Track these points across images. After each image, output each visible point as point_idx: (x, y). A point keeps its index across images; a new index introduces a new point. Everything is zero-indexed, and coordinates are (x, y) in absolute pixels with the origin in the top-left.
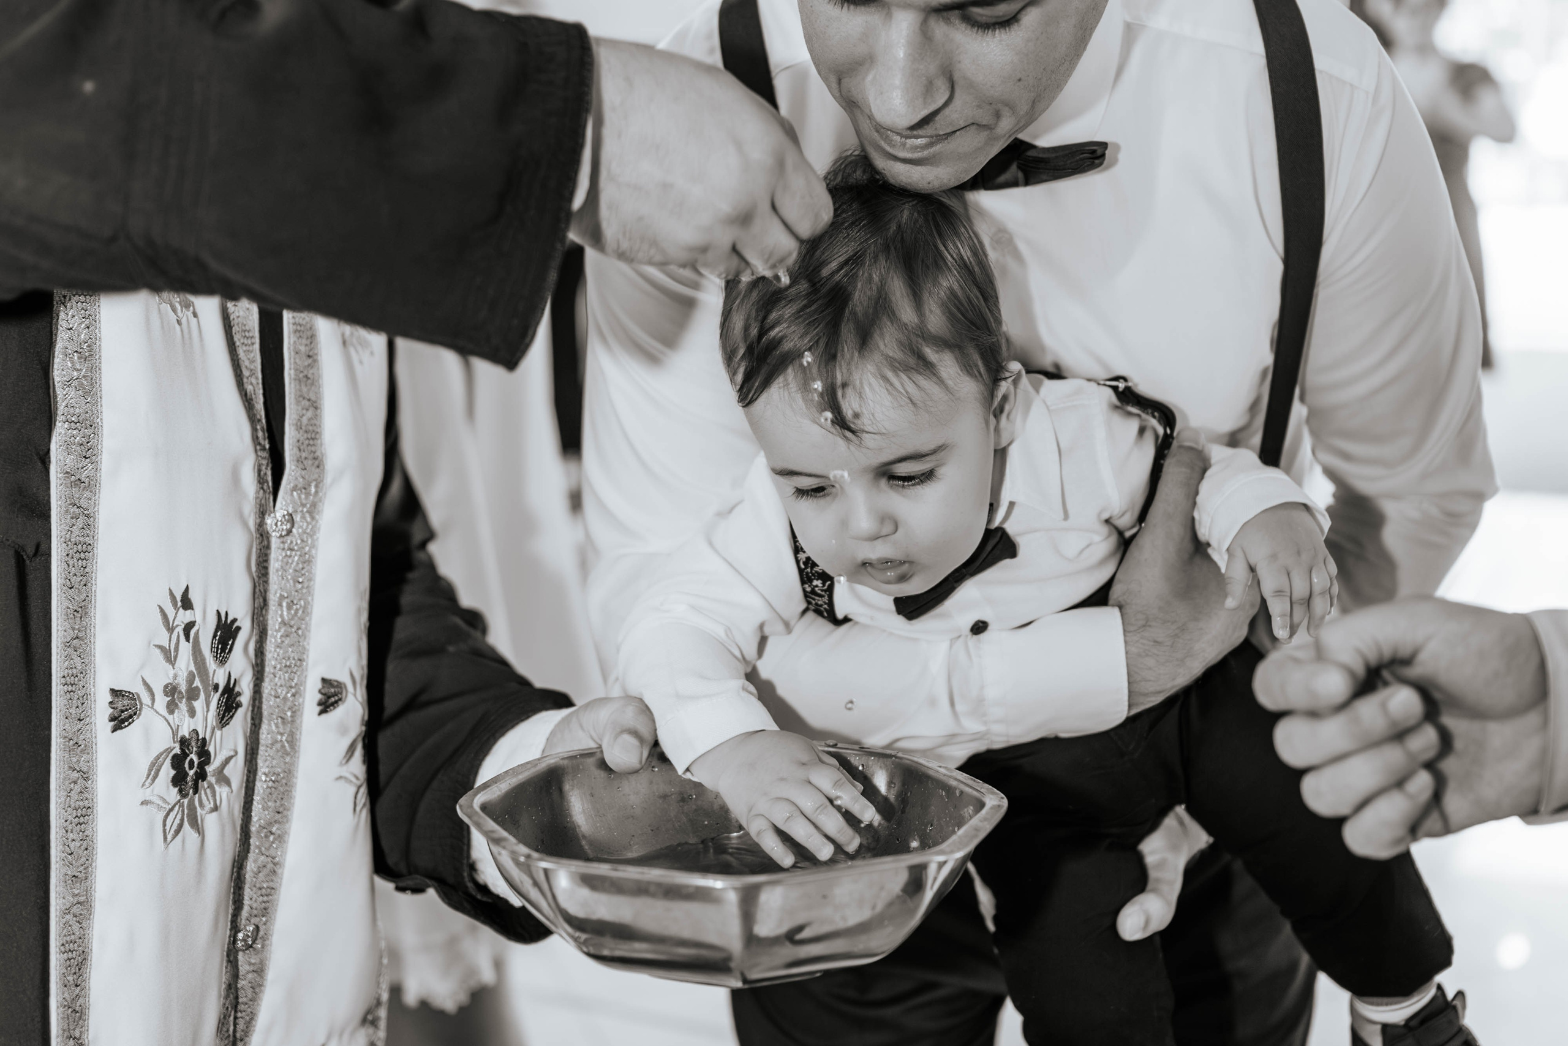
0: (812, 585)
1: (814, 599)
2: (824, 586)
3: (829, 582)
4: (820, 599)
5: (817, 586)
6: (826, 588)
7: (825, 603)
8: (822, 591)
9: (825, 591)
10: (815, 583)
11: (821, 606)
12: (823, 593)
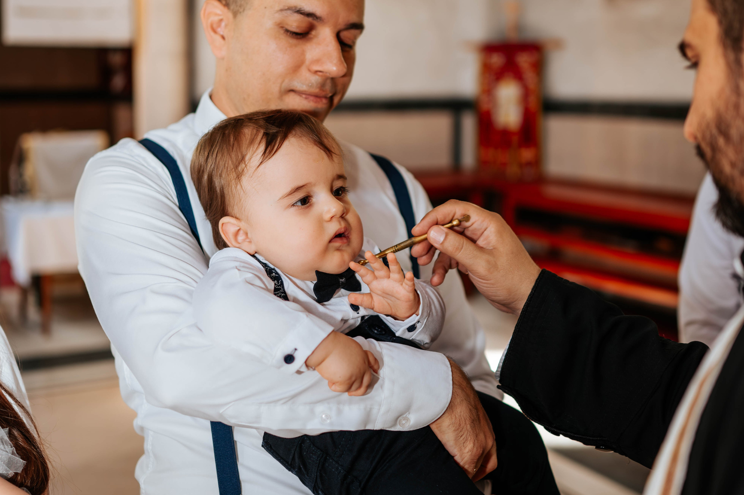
7: (282, 292)
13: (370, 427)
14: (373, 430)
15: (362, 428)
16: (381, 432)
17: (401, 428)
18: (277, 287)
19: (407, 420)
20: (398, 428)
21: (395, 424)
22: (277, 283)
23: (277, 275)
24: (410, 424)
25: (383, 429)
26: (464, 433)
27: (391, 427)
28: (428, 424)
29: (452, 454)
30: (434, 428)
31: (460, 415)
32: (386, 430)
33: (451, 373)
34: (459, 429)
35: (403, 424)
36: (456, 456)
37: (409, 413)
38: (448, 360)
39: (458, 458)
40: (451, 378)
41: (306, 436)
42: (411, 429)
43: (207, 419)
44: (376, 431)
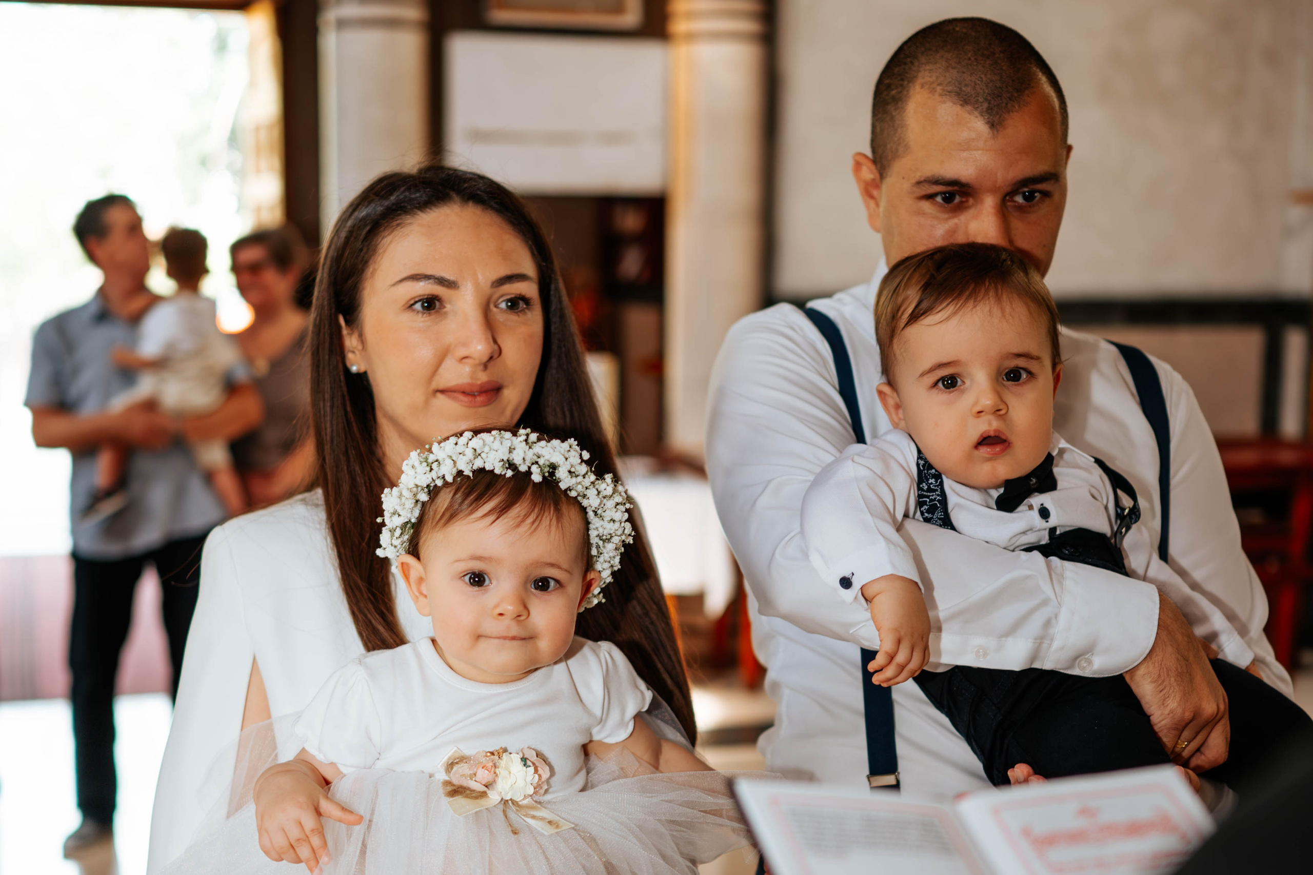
0: (928, 482)
1: (928, 497)
2: (936, 483)
3: (940, 480)
4: (934, 494)
5: (932, 483)
6: (938, 484)
7: (938, 495)
8: (935, 486)
9: (938, 486)
10: (930, 481)
11: (935, 500)
12: (936, 488)
13: (1037, 665)
14: (1041, 669)
15: (1028, 667)
16: (1052, 673)
17: (1081, 671)
18: (934, 487)
19: (1089, 663)
20: (1076, 672)
21: (1071, 666)
22: (934, 483)
23: (936, 473)
24: (1093, 669)
25: (1055, 670)
26: (1165, 687)
27: (1067, 669)
28: (1122, 672)
29: (1148, 714)
30: (1127, 678)
31: (1161, 664)
32: (1059, 672)
33: (1157, 611)
34: (1159, 681)
35: (1084, 668)
36: (1153, 715)
37: (1093, 654)
38: (1158, 595)
39: (1155, 719)
40: (1157, 617)
41: (957, 667)
42: (1096, 676)
43: (858, 644)
44: (1045, 671)
